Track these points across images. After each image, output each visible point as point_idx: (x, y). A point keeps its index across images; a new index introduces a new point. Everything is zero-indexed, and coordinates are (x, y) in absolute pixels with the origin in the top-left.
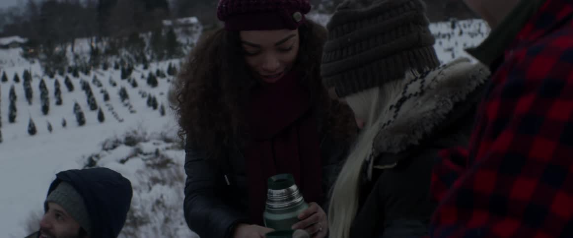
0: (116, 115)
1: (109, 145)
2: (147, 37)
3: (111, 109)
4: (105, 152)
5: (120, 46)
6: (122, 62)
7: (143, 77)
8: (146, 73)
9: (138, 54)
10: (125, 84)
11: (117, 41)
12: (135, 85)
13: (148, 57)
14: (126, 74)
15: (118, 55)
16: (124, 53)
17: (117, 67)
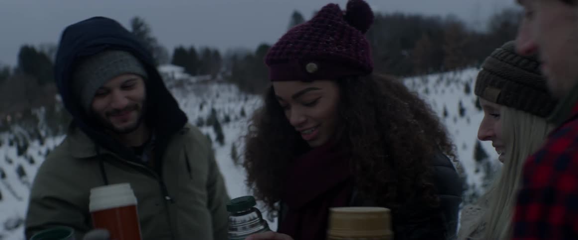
0: (14, 194)
1: (12, 224)
2: (41, 113)
3: (9, 187)
4: (7, 233)
5: (13, 122)
6: (16, 139)
7: (40, 153)
8: (43, 150)
9: (32, 130)
10: (22, 161)
11: (9, 118)
12: (32, 161)
13: (43, 133)
14: (22, 151)
15: (11, 132)
16: (18, 129)
17: (11, 144)
